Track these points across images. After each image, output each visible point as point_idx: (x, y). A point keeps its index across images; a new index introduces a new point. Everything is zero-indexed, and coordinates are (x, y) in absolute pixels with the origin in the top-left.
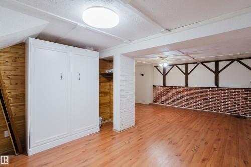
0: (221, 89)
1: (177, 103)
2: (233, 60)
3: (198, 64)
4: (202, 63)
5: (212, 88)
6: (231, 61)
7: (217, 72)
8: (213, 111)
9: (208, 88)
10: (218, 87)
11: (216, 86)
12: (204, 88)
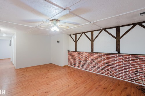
0: (123, 55)
1: (85, 67)
2: (134, 25)
3: (102, 30)
4: (105, 29)
5: (114, 54)
6: (131, 26)
7: (118, 38)
8: (114, 77)
9: (110, 54)
10: (119, 53)
11: (117, 52)
12: (106, 54)
